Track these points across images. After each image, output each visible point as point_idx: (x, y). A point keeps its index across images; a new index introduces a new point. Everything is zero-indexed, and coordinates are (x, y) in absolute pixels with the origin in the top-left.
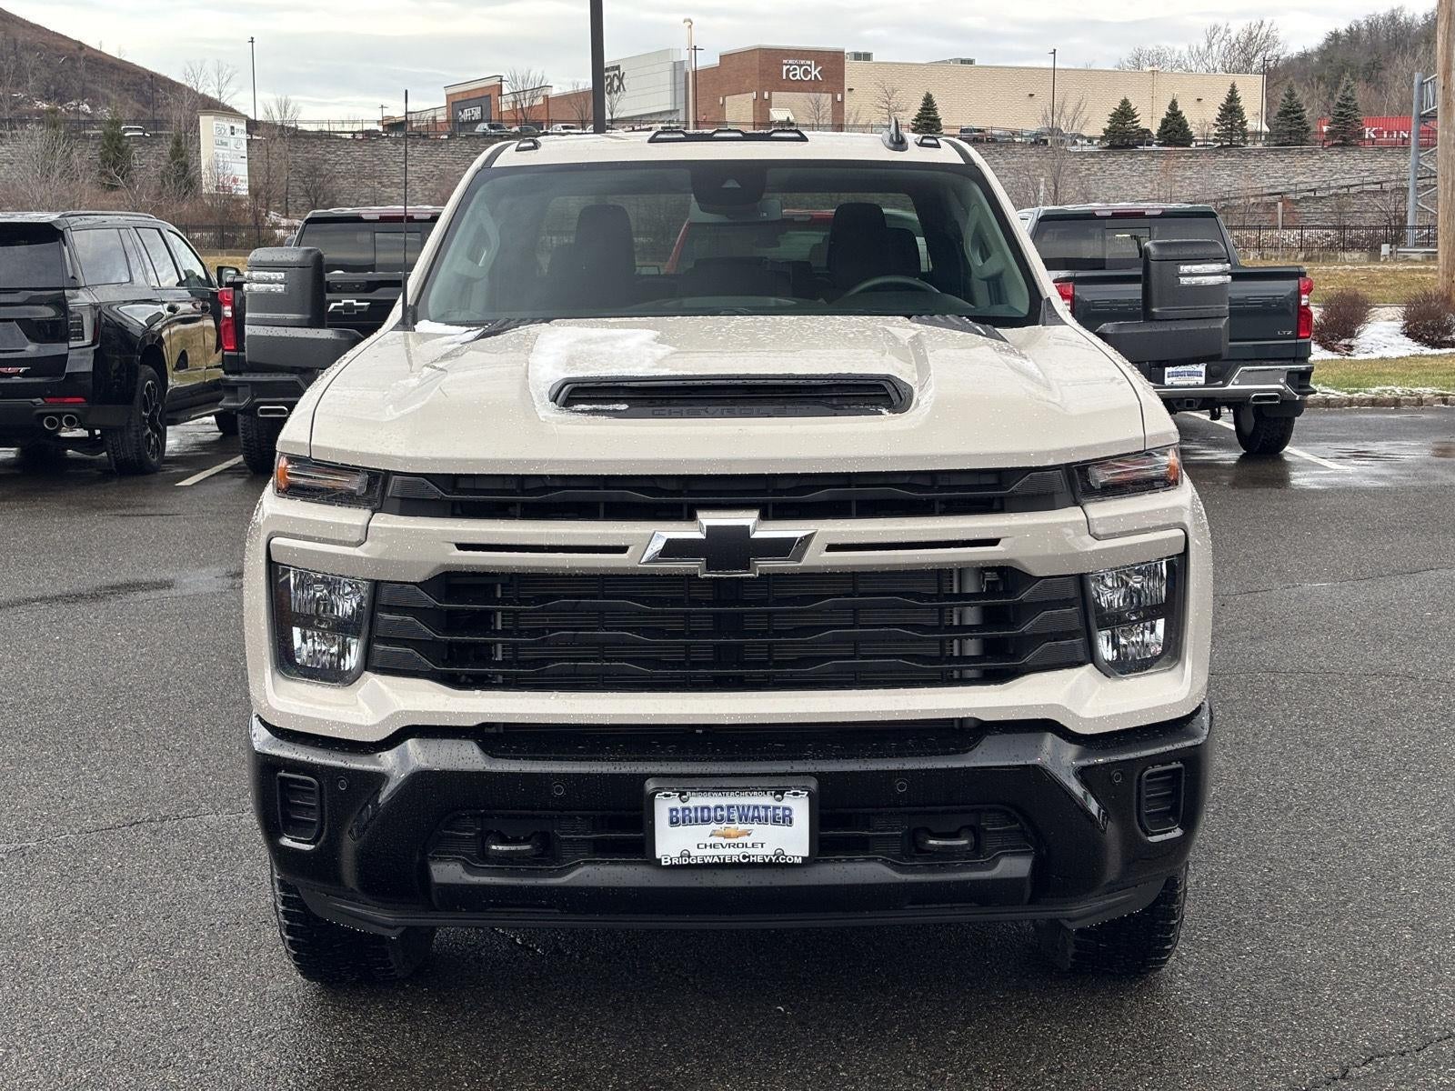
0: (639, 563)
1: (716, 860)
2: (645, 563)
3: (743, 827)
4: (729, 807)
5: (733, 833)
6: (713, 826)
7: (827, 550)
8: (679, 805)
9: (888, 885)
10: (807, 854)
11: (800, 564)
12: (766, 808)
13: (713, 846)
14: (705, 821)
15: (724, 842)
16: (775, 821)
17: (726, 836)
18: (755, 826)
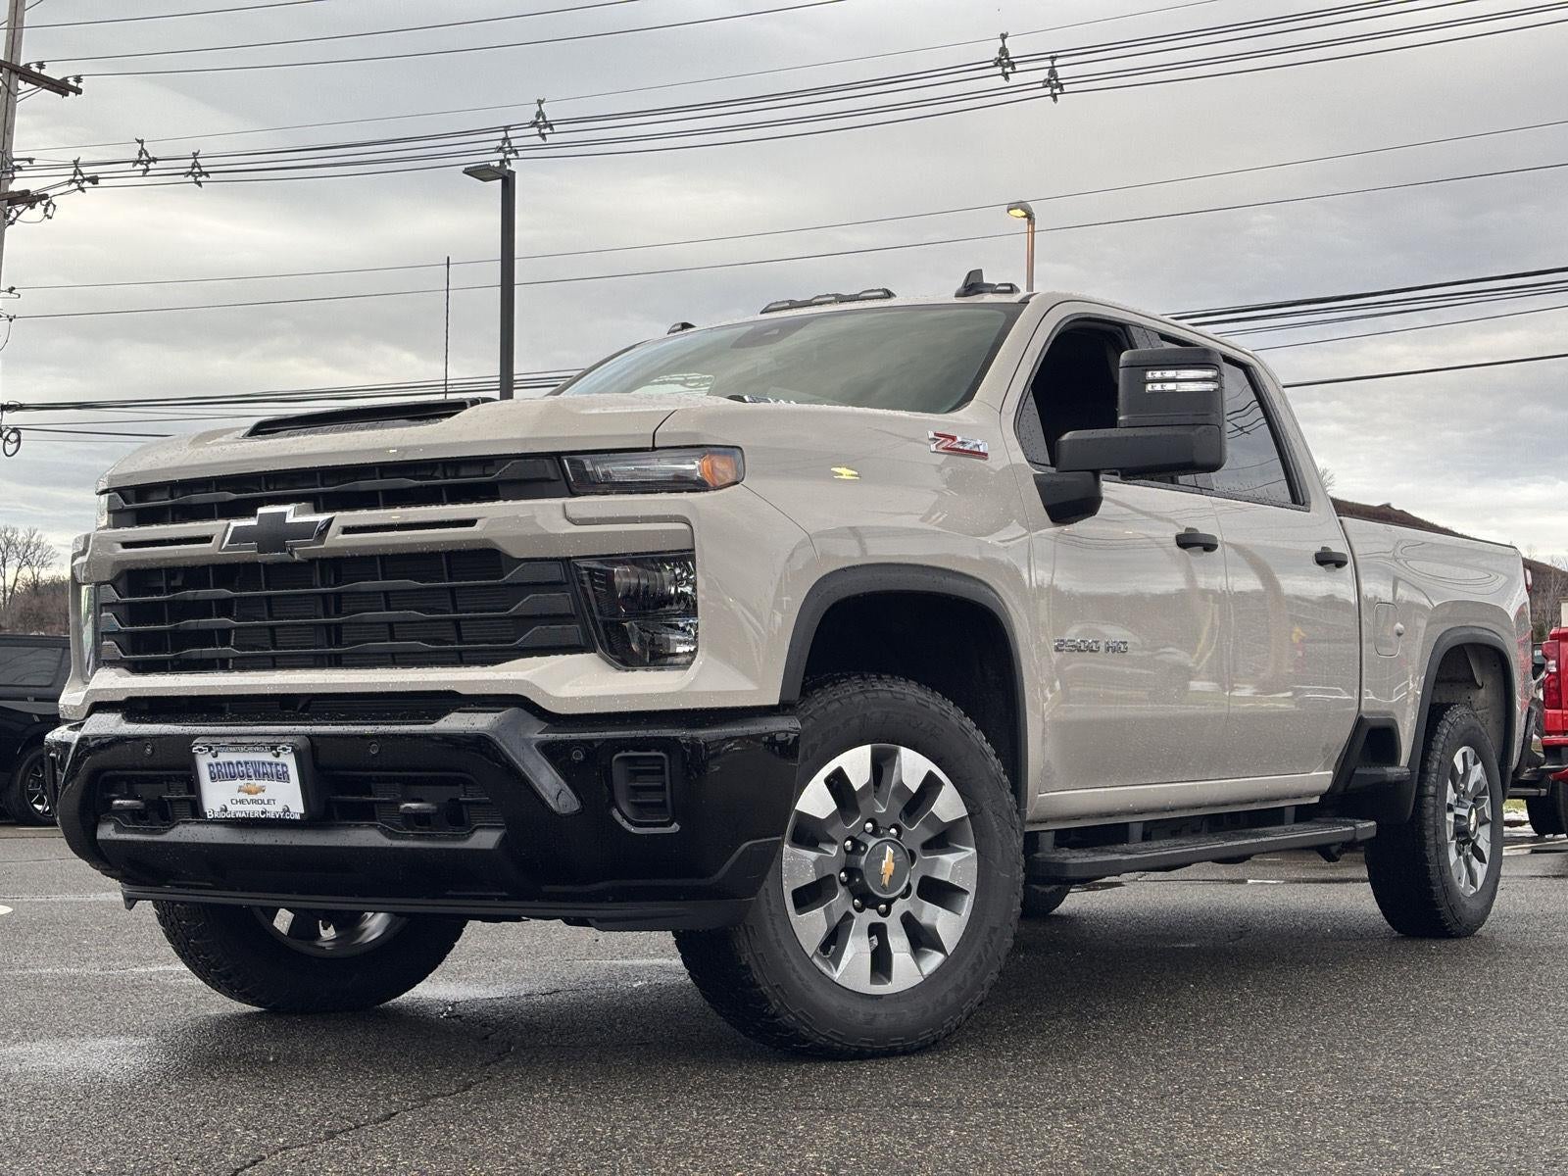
0: (220, 550)
1: (244, 815)
2: (224, 550)
3: (259, 783)
4: (246, 763)
5: (253, 789)
6: (239, 782)
7: (344, 533)
8: (214, 761)
9: (376, 849)
10: (303, 812)
11: (323, 546)
12: (270, 764)
13: (241, 802)
14: (233, 777)
15: (249, 797)
16: (279, 779)
17: (249, 792)
18: (265, 783)
